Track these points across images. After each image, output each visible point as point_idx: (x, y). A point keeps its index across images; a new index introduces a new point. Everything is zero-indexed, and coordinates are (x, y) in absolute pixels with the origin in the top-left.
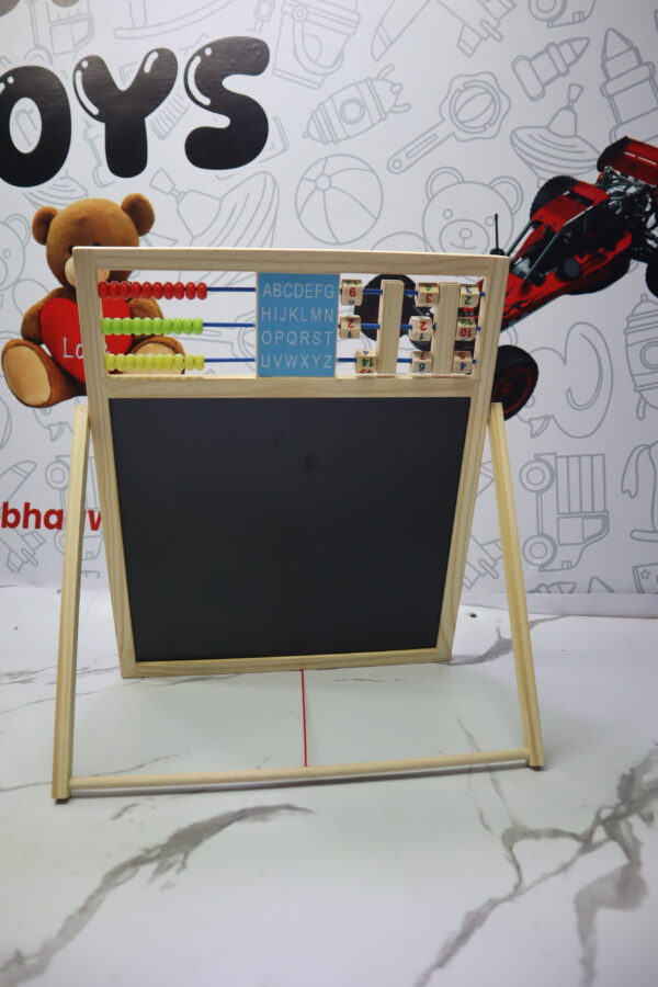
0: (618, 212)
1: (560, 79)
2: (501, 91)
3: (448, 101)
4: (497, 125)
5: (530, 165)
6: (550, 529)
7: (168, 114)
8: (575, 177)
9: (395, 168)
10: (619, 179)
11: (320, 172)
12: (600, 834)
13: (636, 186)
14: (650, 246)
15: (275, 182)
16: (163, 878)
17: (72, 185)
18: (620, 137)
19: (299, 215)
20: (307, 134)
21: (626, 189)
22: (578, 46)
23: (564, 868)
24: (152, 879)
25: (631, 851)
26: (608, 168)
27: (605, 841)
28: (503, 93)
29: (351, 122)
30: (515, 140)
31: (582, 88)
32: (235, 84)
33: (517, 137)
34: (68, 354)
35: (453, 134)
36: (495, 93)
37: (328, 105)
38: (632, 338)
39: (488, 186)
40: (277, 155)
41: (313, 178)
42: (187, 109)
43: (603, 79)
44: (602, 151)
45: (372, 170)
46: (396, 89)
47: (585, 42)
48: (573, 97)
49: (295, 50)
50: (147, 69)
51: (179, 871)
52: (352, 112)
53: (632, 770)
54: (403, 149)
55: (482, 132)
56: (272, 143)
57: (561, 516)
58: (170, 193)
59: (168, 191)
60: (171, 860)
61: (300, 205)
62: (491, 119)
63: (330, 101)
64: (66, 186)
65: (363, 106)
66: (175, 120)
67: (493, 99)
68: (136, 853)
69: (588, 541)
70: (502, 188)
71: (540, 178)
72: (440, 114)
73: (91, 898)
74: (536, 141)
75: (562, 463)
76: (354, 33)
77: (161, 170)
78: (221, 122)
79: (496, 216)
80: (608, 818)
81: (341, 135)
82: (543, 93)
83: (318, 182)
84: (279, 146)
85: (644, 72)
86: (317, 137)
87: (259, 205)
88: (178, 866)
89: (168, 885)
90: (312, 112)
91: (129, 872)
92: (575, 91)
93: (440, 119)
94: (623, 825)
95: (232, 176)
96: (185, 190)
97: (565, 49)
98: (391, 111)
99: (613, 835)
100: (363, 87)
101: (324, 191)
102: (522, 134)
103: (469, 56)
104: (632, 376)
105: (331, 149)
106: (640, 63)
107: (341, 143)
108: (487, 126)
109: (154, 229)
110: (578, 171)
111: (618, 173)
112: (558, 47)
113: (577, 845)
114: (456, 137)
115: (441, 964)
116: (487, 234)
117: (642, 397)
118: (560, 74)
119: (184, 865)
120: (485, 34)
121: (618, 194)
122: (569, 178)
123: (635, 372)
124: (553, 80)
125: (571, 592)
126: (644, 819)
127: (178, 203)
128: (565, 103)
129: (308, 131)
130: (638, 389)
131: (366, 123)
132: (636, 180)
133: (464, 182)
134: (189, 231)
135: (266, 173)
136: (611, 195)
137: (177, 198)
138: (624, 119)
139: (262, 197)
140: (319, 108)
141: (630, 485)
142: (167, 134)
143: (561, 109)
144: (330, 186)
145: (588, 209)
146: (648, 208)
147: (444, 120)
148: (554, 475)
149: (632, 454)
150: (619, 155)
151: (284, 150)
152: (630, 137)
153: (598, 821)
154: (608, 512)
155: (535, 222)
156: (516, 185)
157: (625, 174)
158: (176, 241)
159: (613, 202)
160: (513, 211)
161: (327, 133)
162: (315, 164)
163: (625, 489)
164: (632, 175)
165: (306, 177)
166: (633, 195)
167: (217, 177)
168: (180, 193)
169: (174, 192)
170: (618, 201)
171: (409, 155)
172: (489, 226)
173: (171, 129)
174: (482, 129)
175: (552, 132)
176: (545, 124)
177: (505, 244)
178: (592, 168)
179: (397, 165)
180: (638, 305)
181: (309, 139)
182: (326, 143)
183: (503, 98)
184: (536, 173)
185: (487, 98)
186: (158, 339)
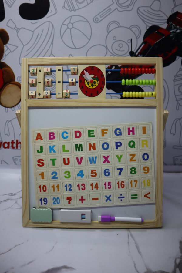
0: (173, 39)
4: (132, 6)
5: (143, 21)
8: (159, 26)
10: (174, 27)
11: (69, 22)
13: (180, 30)
15: (53, 25)
18: (175, 11)
19: (62, 38)
20: (64, 7)
21: (176, 31)
26: (170, 23)
29: (80, 3)
30: (139, 12)
35: (117, 9)
38: (176, 83)
39: (129, 28)
40: (53, 15)
41: (67, 24)
44: (169, 16)
45: (88, 22)
54: (98, 14)
56: (51, 10)
58: (14, 29)
59: (13, 28)
61: (62, 34)
62: (130, 3)
70: (134, 29)
71: (147, 26)
72: (112, 1)
74: (146, 12)
77: (11, 19)
78: (32, 1)
79: (131, 39)
81: (76, 8)
83: (69, 26)
84: (54, 12)
86: (68, 8)
87: (47, 34)
93: (112, 3)
95: (37, 22)
96: (20, 28)
101: (70, 29)
102: (141, 9)
104: (175, 96)
105: (73, 13)
107: (76, 11)
108: (129, 6)
109: (9, 42)
110: (160, 24)
111: (174, 25)
116: (128, 46)
117: (178, 103)
121: (173, 32)
122: (157, 26)
123: (176, 95)
127: (18, 32)
129: (64, 6)
130: (177, 100)
131: (85, 3)
132: (180, 27)
133: (120, 27)
134: (22, 43)
135: (49, 22)
136: (171, 33)
137: (17, 30)
138: (177, 4)
139: (48, 31)
141: (173, 131)
142: (12, 5)
143: (155, 0)
144: (73, 27)
147: (113, 3)
149: (174, 121)
150: (174, 18)
151: (56, 13)
152: (179, 11)
154: (166, 140)
155: (145, 42)
156: (138, 28)
157: (176, 25)
158: (17, 47)
159: (172, 35)
160: (137, 38)
161: (71, 7)
162: (67, 19)
163: (172, 132)
164: (178, 26)
165: (64, 23)
166: (178, 33)
167: (31, 23)
168: (18, 29)
169: (16, 28)
170: (173, 35)
171: (101, 16)
172: (129, 43)
173: (13, 3)
174: (127, 7)
175: (151, 9)
176: (149, 6)
177: (134, 50)
178: (165, 23)
179: (97, 20)
180: (179, 71)
181: (65, 9)
182: (71, 11)
184: (146, 24)
186: (12, 82)
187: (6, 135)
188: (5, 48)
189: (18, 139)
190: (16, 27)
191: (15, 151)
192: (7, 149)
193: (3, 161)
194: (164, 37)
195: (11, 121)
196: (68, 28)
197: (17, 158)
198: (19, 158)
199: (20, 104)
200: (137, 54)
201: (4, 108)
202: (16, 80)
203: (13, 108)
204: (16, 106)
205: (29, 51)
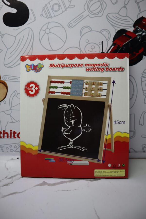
0: (139, 41)
3: (86, 4)
4: (102, 12)
5: (112, 25)
8: (127, 30)
9: (70, 26)
10: (140, 30)
11: (46, 28)
13: (145, 33)
15: (32, 31)
18: (140, 17)
19: (40, 42)
20: (42, 15)
21: (142, 33)
26: (137, 27)
29: (56, 11)
30: (108, 18)
35: (88, 15)
36: (102, 2)
37: (48, 5)
38: (143, 80)
39: (100, 32)
40: (32, 22)
41: (45, 30)
42: (2, 6)
44: (135, 21)
45: (63, 27)
46: (70, 0)
48: (126, 3)
52: (56, 8)
54: (73, 20)
56: (31, 18)
61: (40, 39)
62: (100, 10)
63: (49, 4)
65: (59, 6)
67: (101, 4)
70: (104, 33)
71: (116, 30)
72: (84, 8)
74: (115, 18)
78: (14, 11)
79: (102, 42)
81: (53, 15)
82: (116, 2)
84: (33, 19)
86: (45, 16)
87: (28, 38)
90: (43, 8)
92: (127, 1)
93: (84, 10)
95: (18, 29)
96: (4, 34)
98: (68, 7)
101: (48, 34)
102: (110, 15)
104: (143, 91)
105: (50, 20)
107: (53, 18)
108: (99, 13)
111: (140, 28)
117: (145, 97)
121: (140, 35)
122: (125, 30)
127: (2, 38)
128: (124, 5)
129: (42, 14)
130: (145, 95)
131: (60, 11)
132: (145, 31)
133: (92, 31)
134: (6, 47)
135: (29, 28)
136: (137, 35)
137: (1, 36)
138: (142, 11)
139: (28, 36)
140: (45, 6)
143: (122, 7)
144: (50, 32)
145: (130, 40)
147: (85, 10)
149: (142, 114)
150: (140, 22)
151: (35, 20)
152: (144, 16)
154: (135, 130)
155: (114, 44)
156: (108, 32)
157: (142, 29)
158: (2, 50)
159: (138, 38)
160: (108, 40)
161: (48, 15)
162: (46, 24)
163: (140, 124)
164: (144, 29)
165: (42, 29)
166: (144, 35)
167: (14, 29)
168: (2, 35)
170: (140, 37)
171: (75, 22)
172: (100, 45)
174: (98, 14)
175: (119, 15)
176: (117, 12)
177: (105, 51)
178: (132, 26)
180: (145, 70)
181: (42, 16)
182: (48, 18)
183: (104, 3)
184: (115, 28)
185: (99, 3)
189: (4, 130)
191: (2, 140)
196: (46, 33)
197: (4, 146)
198: (5, 146)
199: (5, 99)
202: (2, 79)
204: (2, 101)
205: (12, 54)
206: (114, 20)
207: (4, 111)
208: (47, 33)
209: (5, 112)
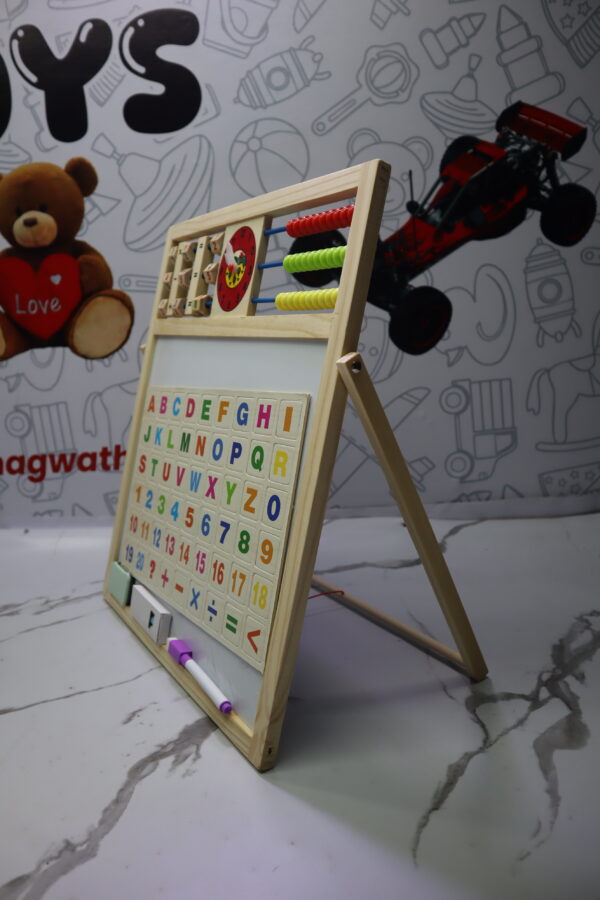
0: (515, 167)
1: (462, 50)
2: (411, 60)
3: (363, 70)
4: (408, 91)
5: (438, 126)
6: (467, 446)
7: (107, 83)
8: (477, 137)
9: (319, 130)
11: (251, 135)
12: (544, 693)
13: (530, 144)
14: (543, 197)
15: (210, 145)
16: (182, 768)
17: (15, 150)
18: (515, 99)
19: (233, 174)
20: (237, 100)
21: (521, 147)
22: (476, 21)
23: (521, 722)
24: (172, 770)
25: (571, 703)
26: (505, 129)
27: (549, 698)
28: (414, 63)
29: (278, 89)
30: (425, 104)
31: (480, 58)
32: (168, 53)
33: (427, 103)
34: (21, 309)
35: (370, 99)
36: (405, 62)
37: (256, 73)
38: (532, 276)
39: (402, 145)
40: (211, 119)
41: (245, 140)
42: (123, 77)
43: (498, 50)
44: (499, 113)
45: (298, 133)
46: (317, 58)
47: (481, 17)
48: (473, 65)
49: (223, 22)
50: (83, 39)
51: (194, 760)
52: (278, 79)
53: (561, 641)
54: (326, 113)
55: (395, 97)
56: (206, 109)
57: (476, 433)
58: (112, 156)
59: (109, 154)
60: (186, 752)
61: (234, 166)
62: (403, 85)
63: (257, 70)
64: (9, 151)
65: (288, 74)
66: (112, 88)
67: (404, 68)
68: (153, 749)
69: (500, 454)
70: (415, 147)
71: (447, 138)
72: (358, 82)
73: (122, 790)
74: (443, 105)
75: (475, 387)
76: (276, 7)
77: (102, 134)
78: (157, 89)
79: (410, 172)
80: (549, 680)
81: (269, 100)
82: (447, 63)
83: (250, 144)
84: (212, 112)
85: (532, 44)
86: (247, 103)
87: (196, 165)
88: (193, 756)
89: (188, 773)
90: (241, 80)
91: (150, 766)
92: (475, 61)
93: (357, 86)
94: (561, 685)
95: (169, 139)
96: (126, 153)
97: (465, 23)
98: (313, 79)
99: (555, 693)
100: (287, 57)
101: (255, 152)
102: (430, 99)
103: (381, 28)
104: (532, 309)
105: (260, 113)
106: (530, 36)
107: (269, 108)
108: (400, 92)
109: (99, 189)
110: (481, 131)
111: (514, 133)
112: (459, 21)
113: (528, 704)
114: (372, 102)
115: (436, 807)
116: (403, 188)
117: (541, 328)
118: (461, 46)
119: (198, 756)
120: (394, 9)
121: (514, 151)
122: (473, 137)
123: (533, 306)
124: (454, 51)
125: (488, 499)
126: (577, 678)
127: (120, 165)
128: (466, 71)
129: (238, 97)
130: (537, 321)
131: (291, 89)
132: (529, 138)
133: (380, 142)
134: (132, 192)
135: (201, 136)
136: (509, 152)
137: (118, 160)
138: (517, 85)
139: (198, 159)
140: (247, 76)
141: (533, 404)
142: (106, 100)
143: (463, 77)
144: (261, 148)
146: (540, 164)
147: (361, 86)
148: (469, 398)
149: (533, 378)
150: (514, 117)
151: (217, 115)
152: (524, 101)
153: (541, 683)
154: (516, 428)
155: (444, 177)
156: (427, 144)
157: (520, 134)
158: (119, 201)
159: (510, 159)
160: (425, 168)
161: (256, 98)
162: (245, 128)
163: (530, 408)
164: (526, 135)
165: (238, 139)
166: (527, 152)
167: (155, 140)
168: (121, 156)
169: (115, 155)
170: (515, 158)
171: (331, 119)
172: (407, 182)
173: (109, 96)
174: (395, 94)
175: (456, 97)
176: (450, 90)
177: (419, 198)
178: (491, 128)
179: (321, 127)
180: (535, 248)
181: (239, 104)
182: (255, 108)
183: (413, 67)
184: (444, 134)
185: (398, 67)
186: (107, 292)
187: (87, 432)
188: (87, 206)
189: (118, 442)
190: (115, 151)
191: (111, 475)
192: (89, 473)
193: (77, 509)
194: (491, 164)
195: (100, 394)
196: (249, 149)
199: (126, 347)
200: (426, 207)
201: (82, 361)
202: (116, 287)
203: (106, 361)
204: (117, 355)
205: (149, 211)
206: (441, 112)
207: (120, 385)
208: (253, 151)
209: (124, 386)
